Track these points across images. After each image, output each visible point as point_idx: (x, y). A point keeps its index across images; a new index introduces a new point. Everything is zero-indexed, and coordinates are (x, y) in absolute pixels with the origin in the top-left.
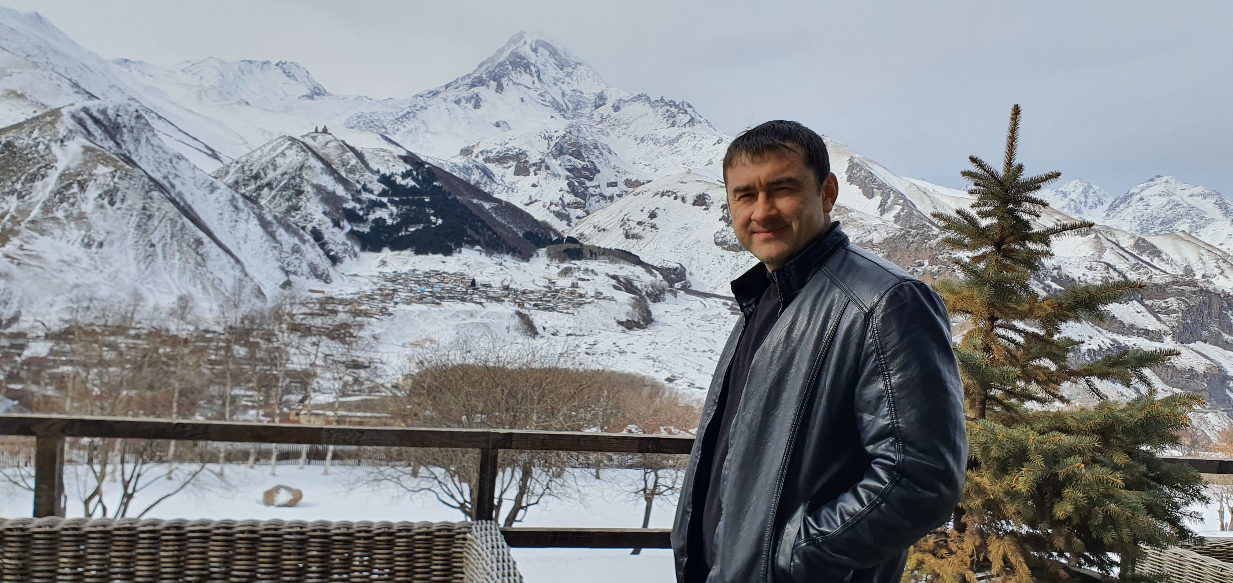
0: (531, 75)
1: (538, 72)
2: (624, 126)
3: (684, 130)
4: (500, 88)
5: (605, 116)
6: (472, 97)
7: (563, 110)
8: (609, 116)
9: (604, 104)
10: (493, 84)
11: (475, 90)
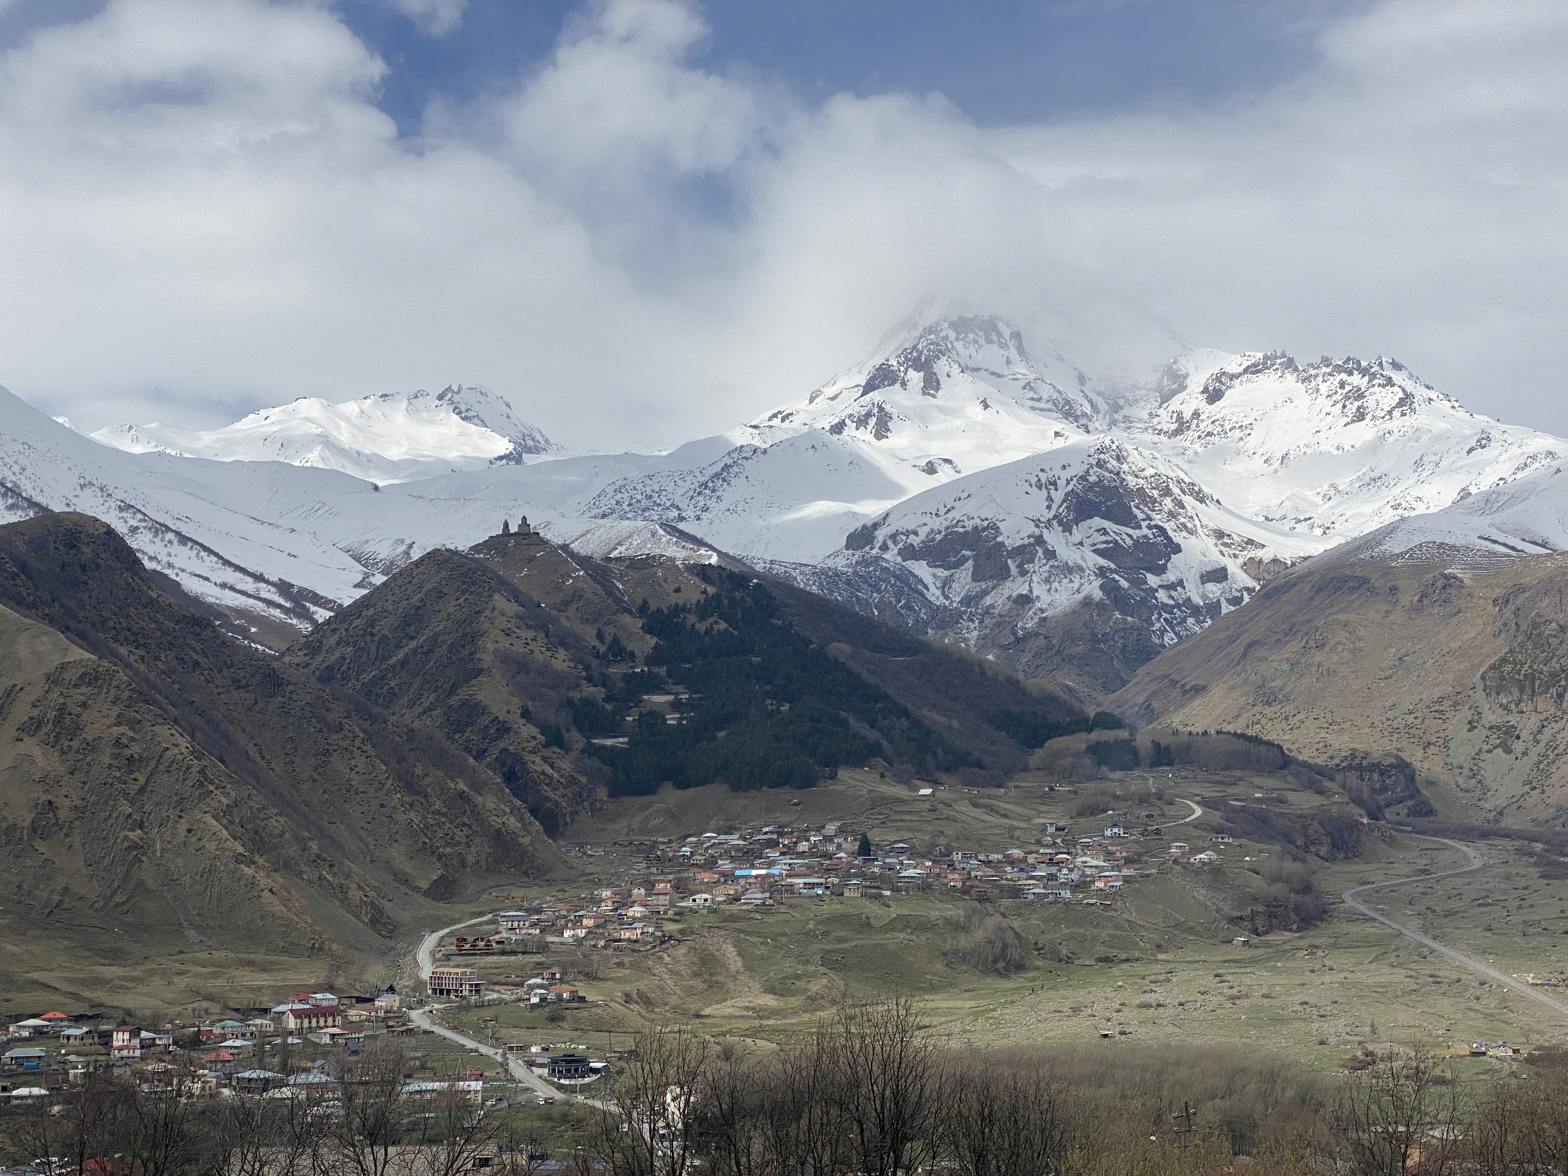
0: (1003, 346)
1: (1017, 336)
2: (1237, 433)
3: (1388, 425)
4: (931, 384)
5: (1187, 415)
6: (869, 415)
7: (1085, 415)
8: (1196, 415)
9: (1182, 388)
10: (915, 377)
11: (876, 396)
